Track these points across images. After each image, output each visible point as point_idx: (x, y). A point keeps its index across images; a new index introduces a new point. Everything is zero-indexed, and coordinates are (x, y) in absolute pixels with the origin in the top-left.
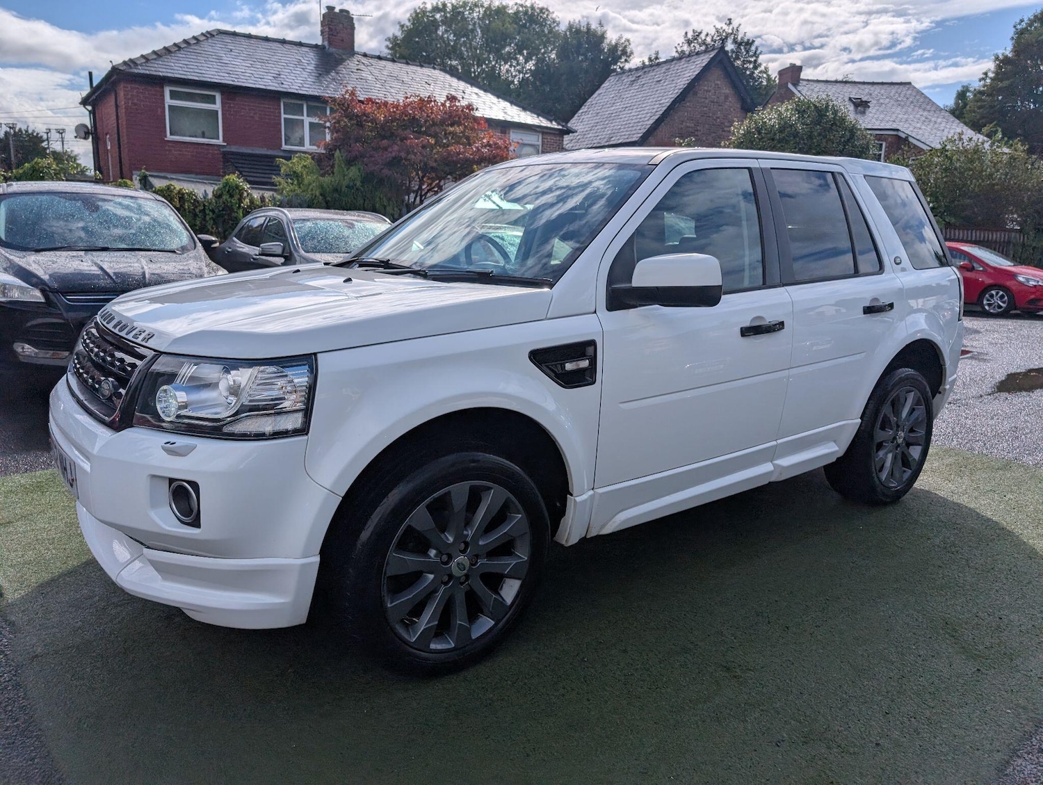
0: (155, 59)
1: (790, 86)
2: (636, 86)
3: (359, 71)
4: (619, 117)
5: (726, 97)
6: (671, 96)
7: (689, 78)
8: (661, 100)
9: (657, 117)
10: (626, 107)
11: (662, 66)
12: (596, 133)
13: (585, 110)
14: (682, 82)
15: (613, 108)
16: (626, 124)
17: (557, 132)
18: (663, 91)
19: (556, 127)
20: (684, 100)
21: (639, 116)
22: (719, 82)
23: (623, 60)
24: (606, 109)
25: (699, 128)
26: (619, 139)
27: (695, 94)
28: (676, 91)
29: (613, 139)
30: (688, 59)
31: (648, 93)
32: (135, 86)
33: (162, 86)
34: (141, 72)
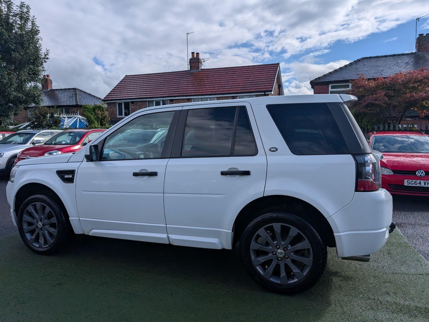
0: (329, 75)
32: (318, 86)
33: (328, 85)
34: (321, 81)
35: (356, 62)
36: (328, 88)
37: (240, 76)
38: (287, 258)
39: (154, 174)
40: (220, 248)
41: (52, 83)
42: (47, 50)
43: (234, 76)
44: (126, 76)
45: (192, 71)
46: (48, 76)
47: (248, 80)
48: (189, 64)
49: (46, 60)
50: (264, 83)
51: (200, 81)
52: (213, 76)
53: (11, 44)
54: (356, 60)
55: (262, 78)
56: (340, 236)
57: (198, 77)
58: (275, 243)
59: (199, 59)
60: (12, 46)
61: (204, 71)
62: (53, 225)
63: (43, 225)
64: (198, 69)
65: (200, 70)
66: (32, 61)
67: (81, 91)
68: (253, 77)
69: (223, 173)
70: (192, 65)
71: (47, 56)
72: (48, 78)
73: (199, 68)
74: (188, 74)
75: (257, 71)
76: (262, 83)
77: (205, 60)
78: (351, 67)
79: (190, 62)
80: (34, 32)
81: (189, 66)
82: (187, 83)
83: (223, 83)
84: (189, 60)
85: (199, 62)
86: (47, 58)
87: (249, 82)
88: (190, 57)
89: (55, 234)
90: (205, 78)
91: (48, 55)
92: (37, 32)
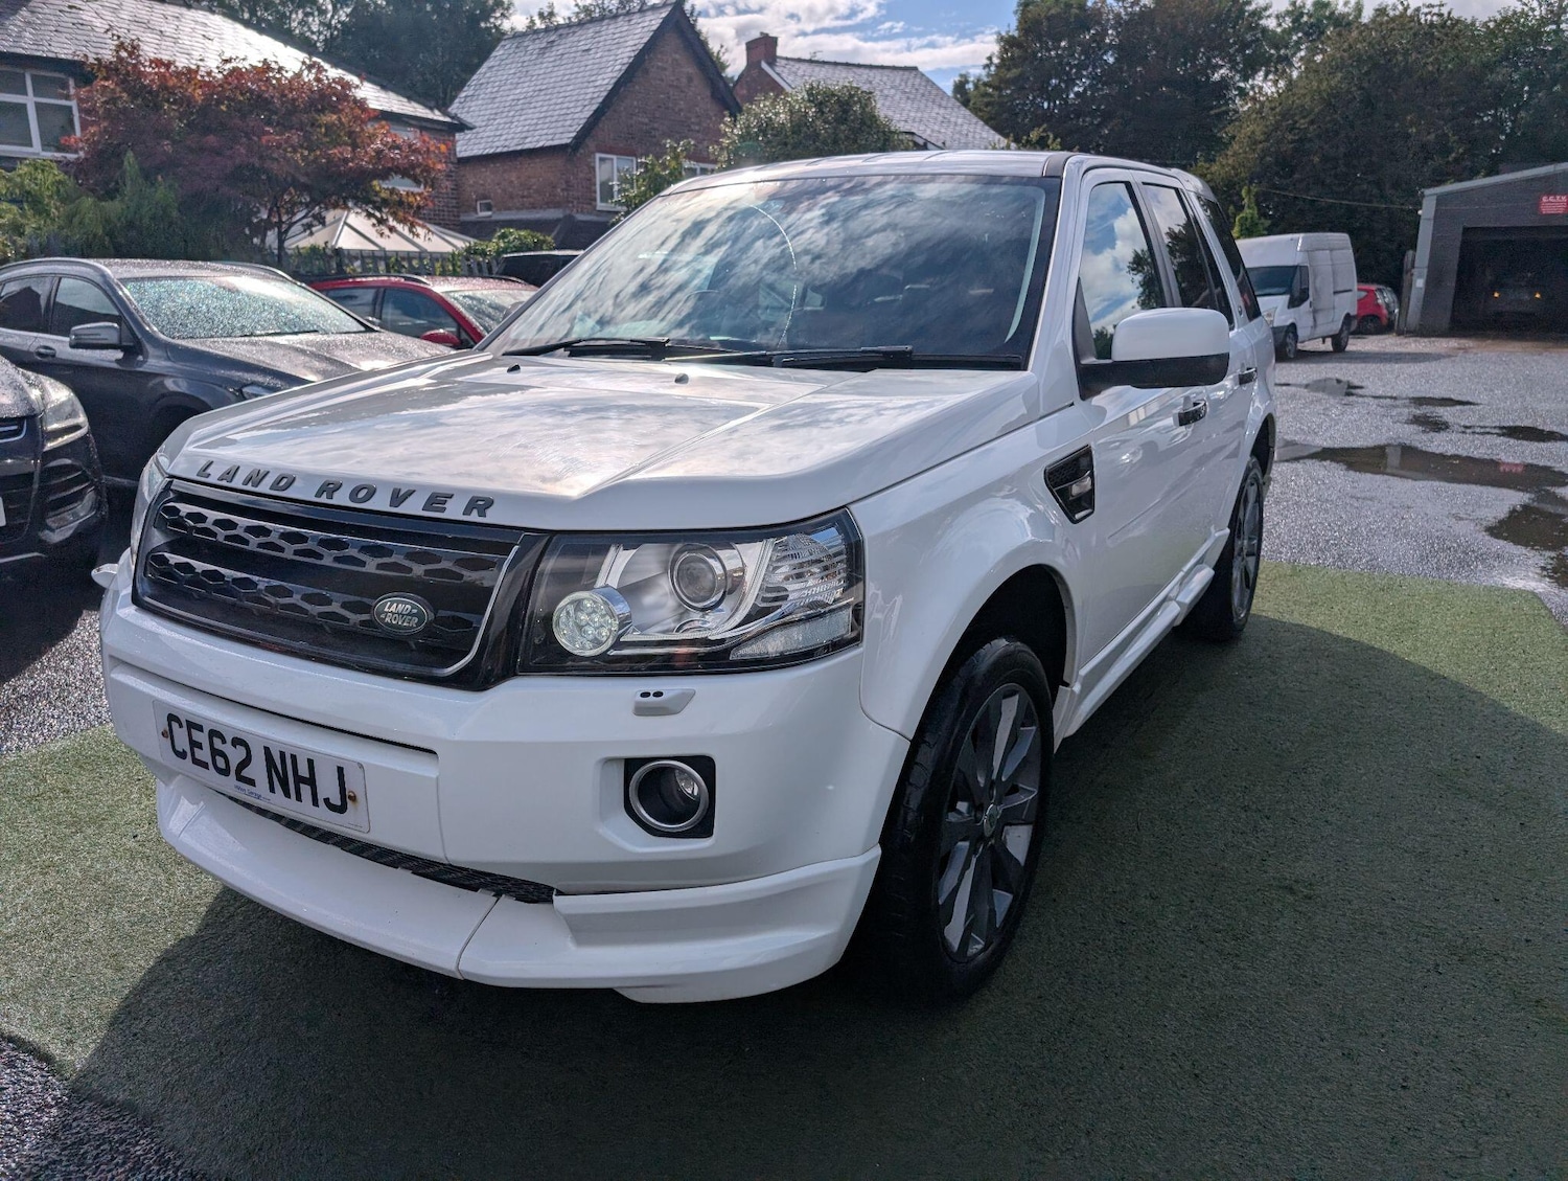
1: (764, 65)
2: (551, 56)
3: (74, 10)
4: (532, 105)
5: (690, 80)
6: (611, 75)
7: (634, 48)
8: (596, 81)
9: (595, 107)
10: (540, 90)
11: (586, 26)
12: (497, 130)
13: (471, 93)
14: (626, 55)
15: (518, 91)
16: (546, 117)
17: (444, 128)
18: (596, 66)
19: (442, 119)
20: (631, 81)
21: (565, 105)
22: (677, 56)
23: (498, 15)
24: (507, 93)
25: (656, 125)
26: (538, 141)
27: (646, 72)
28: (618, 68)
29: (528, 140)
30: (627, 19)
31: (571, 68)
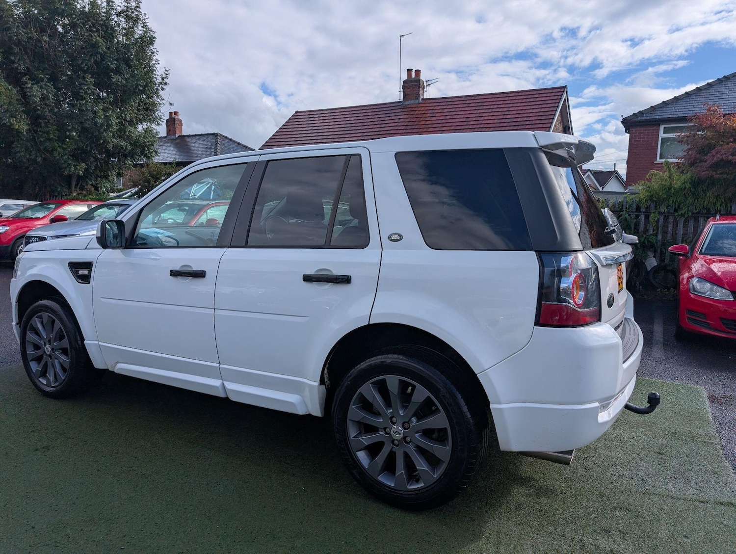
32: (638, 129)
33: (659, 125)
34: (643, 118)
35: (720, 81)
36: (658, 132)
37: (490, 111)
38: (408, 443)
39: (201, 275)
40: (301, 411)
41: (181, 125)
42: (166, 71)
43: (479, 111)
44: (297, 112)
45: (407, 103)
46: (176, 113)
47: (505, 117)
48: (402, 90)
49: (164, 86)
50: (534, 122)
51: (418, 119)
52: (443, 111)
53: (110, 61)
54: (721, 77)
55: (531, 115)
56: (500, 409)
57: (416, 113)
58: (390, 412)
59: (419, 80)
60: (112, 64)
61: (427, 102)
62: (64, 351)
63: (52, 349)
64: (418, 99)
65: (420, 100)
66: (141, 88)
67: (226, 137)
68: (515, 112)
69: (307, 279)
70: (408, 92)
71: (166, 80)
72: (177, 117)
73: (419, 96)
74: (400, 107)
75: (524, 101)
76: (530, 122)
77: (430, 83)
78: (708, 91)
79: (404, 87)
80: (148, 40)
81: (402, 93)
82: (396, 124)
83: (458, 124)
84: (402, 84)
85: (419, 87)
86: (166, 84)
87: (506, 121)
88: (405, 77)
89: (67, 366)
90: (428, 115)
91: (167, 77)
92: (151, 41)
